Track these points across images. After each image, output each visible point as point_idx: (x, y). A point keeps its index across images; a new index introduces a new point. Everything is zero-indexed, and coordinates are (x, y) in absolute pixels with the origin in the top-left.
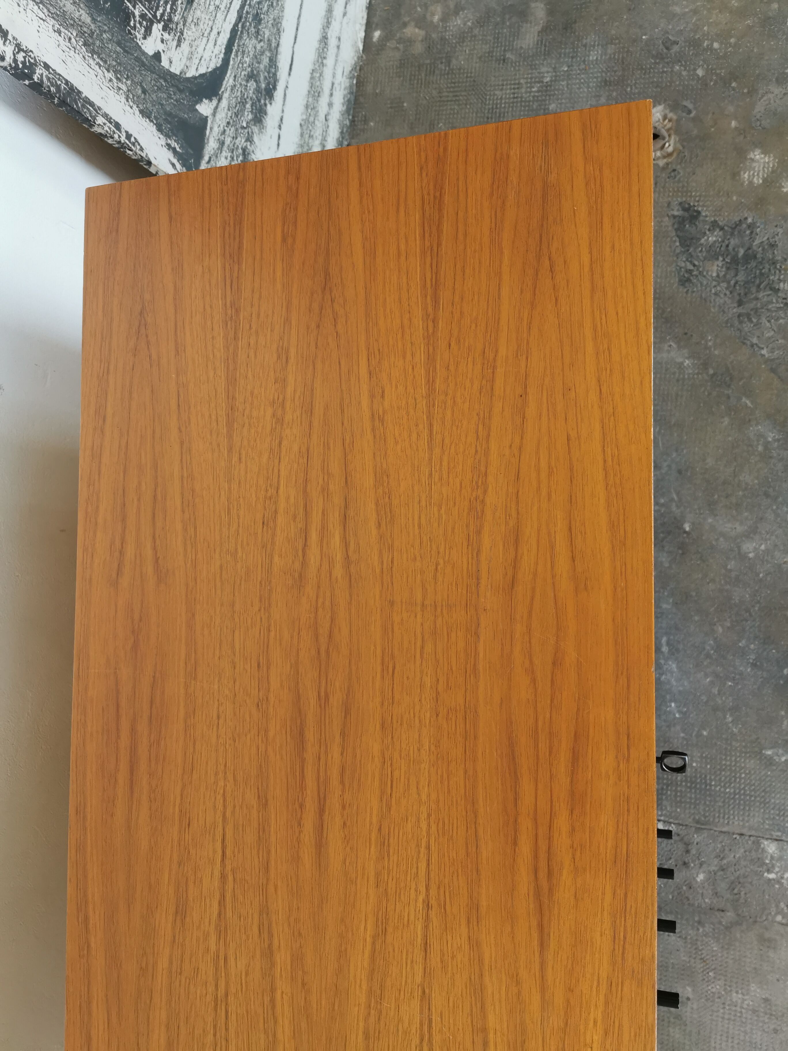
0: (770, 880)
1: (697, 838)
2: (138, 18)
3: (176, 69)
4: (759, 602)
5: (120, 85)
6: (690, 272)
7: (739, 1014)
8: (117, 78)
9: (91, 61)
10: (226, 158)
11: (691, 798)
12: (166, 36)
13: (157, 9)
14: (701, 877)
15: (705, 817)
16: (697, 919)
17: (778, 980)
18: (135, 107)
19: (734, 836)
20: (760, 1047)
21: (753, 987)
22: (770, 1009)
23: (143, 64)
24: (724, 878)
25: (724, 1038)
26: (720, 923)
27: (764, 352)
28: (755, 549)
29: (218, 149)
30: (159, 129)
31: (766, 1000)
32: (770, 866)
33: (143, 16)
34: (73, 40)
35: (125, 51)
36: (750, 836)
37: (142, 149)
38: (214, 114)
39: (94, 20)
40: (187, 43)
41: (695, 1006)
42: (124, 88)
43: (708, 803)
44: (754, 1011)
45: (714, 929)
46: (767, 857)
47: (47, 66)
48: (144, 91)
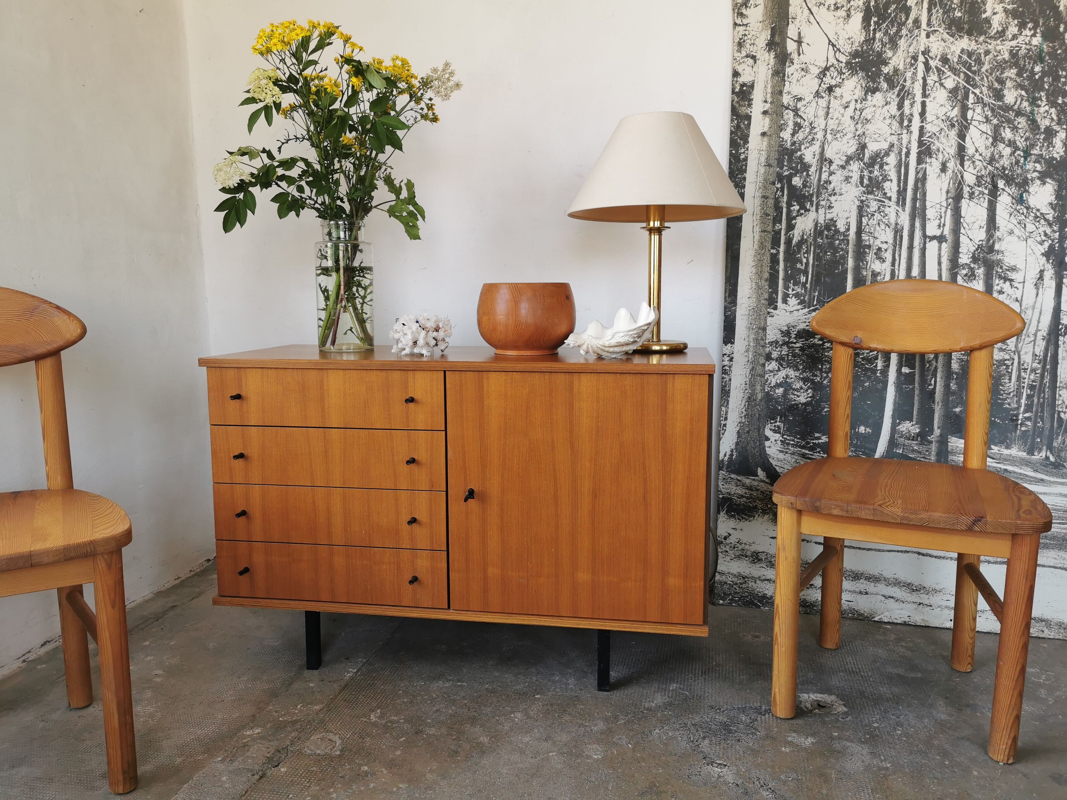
0: (297, 706)
1: (336, 685)
2: (776, 424)
3: (768, 451)
4: (479, 715)
5: (743, 418)
6: (720, 709)
8: (745, 416)
9: (744, 401)
10: (746, 493)
12: (779, 443)
13: (788, 436)
14: (311, 685)
15: (348, 688)
16: (286, 683)
17: (232, 705)
18: (739, 427)
21: (233, 698)
22: (216, 702)
23: (759, 430)
24: (306, 692)
26: (279, 690)
27: (657, 731)
28: (516, 717)
29: (747, 486)
30: (737, 444)
31: (222, 701)
33: (778, 427)
34: (747, 391)
35: (759, 418)
37: (723, 434)
38: (762, 481)
39: (761, 400)
40: (784, 457)
41: (234, 680)
42: (743, 420)
47: (730, 380)
48: (748, 432)
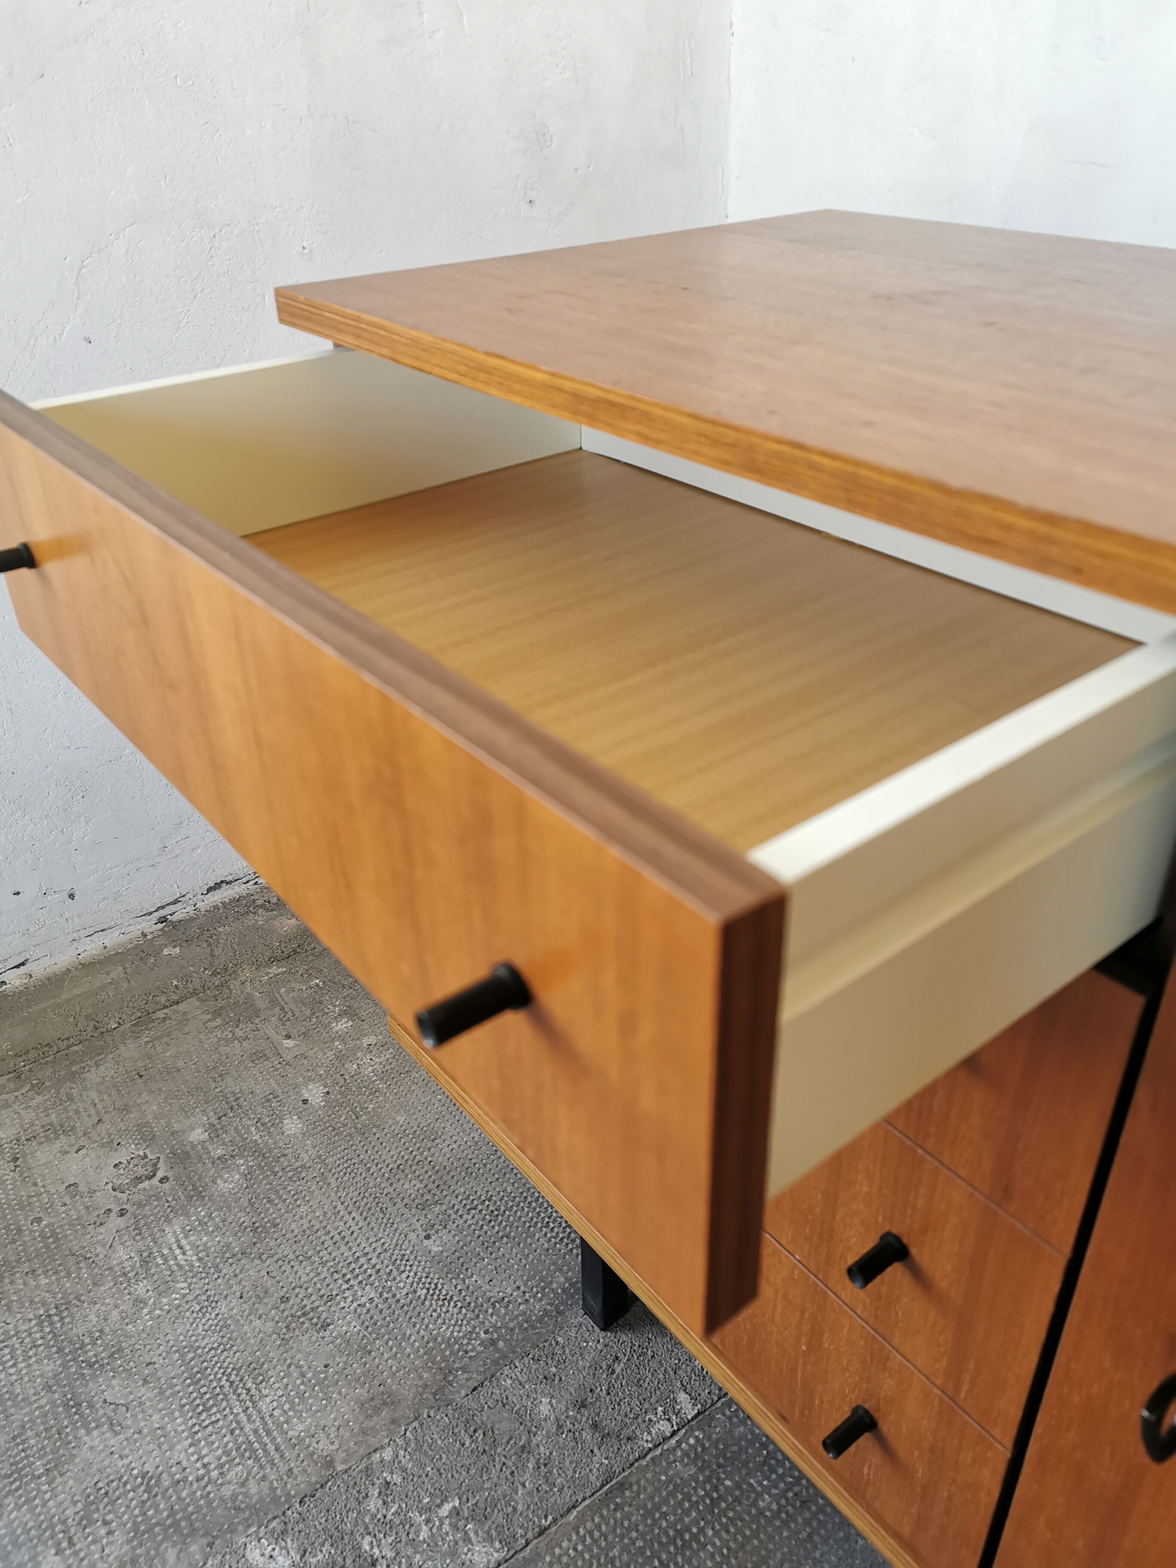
0: (445, 1500)
1: (600, 1459)
7: (348, 1276)
11: (664, 1515)
14: (544, 1408)
15: (618, 1507)
16: (501, 1344)
17: (326, 1366)
19: (550, 1518)
20: (292, 1263)
21: (355, 1326)
22: (311, 1319)
24: (511, 1438)
25: (346, 1233)
26: (464, 1369)
31: (325, 1326)
32: (461, 1524)
36: (527, 1544)
41: (412, 1236)
43: (634, 1535)
44: (331, 1298)
45: (466, 1352)
46: (476, 1533)
